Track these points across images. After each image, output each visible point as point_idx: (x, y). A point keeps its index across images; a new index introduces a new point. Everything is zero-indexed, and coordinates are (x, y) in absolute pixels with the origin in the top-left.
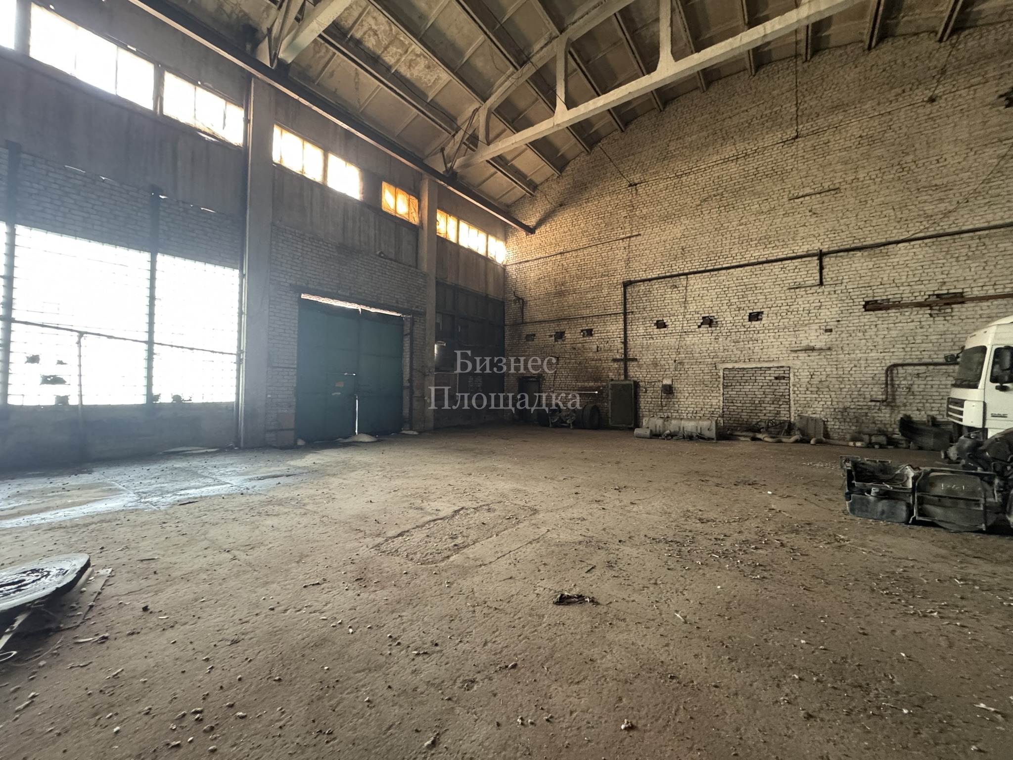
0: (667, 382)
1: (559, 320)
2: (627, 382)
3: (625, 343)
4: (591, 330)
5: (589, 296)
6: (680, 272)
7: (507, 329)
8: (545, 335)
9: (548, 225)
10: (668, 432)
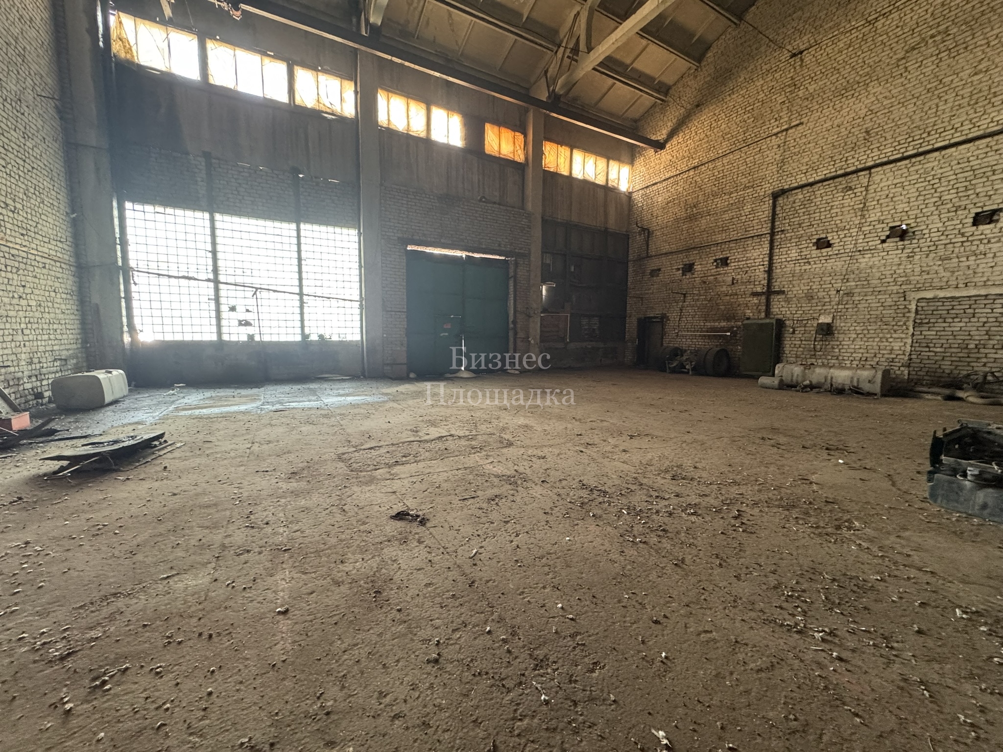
0: (825, 319)
2: (768, 321)
3: (770, 271)
4: (727, 258)
5: (726, 216)
6: (859, 167)
7: (630, 264)
8: (671, 269)
9: (680, 135)
10: (807, 382)
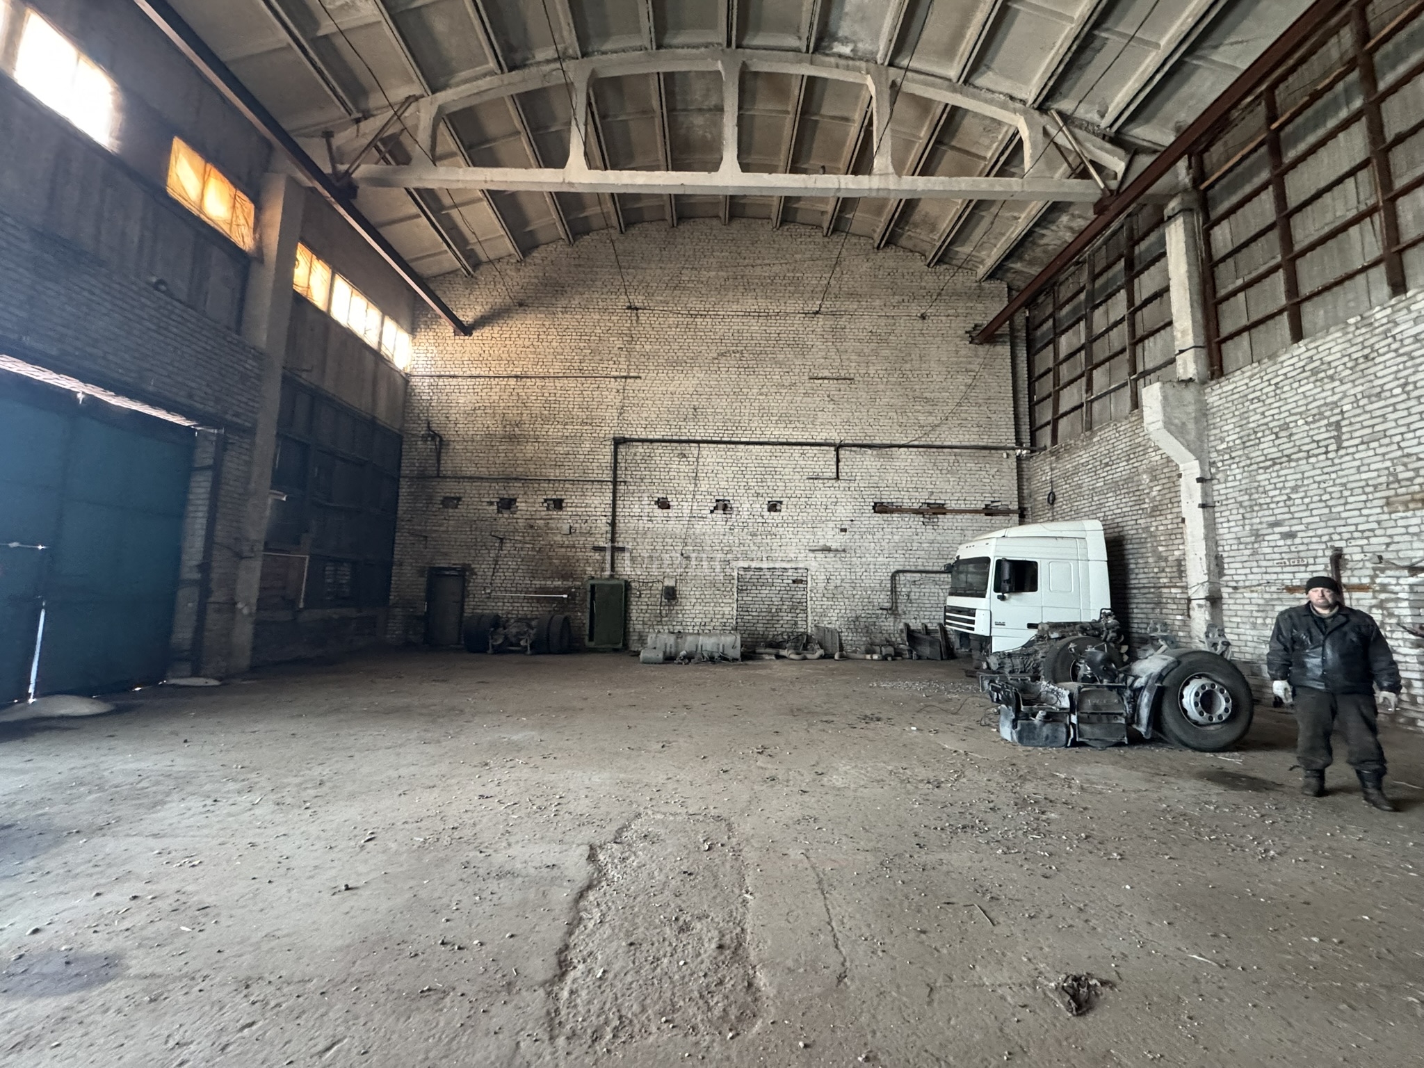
0: (669, 583)
1: (508, 479)
2: (616, 582)
3: (613, 524)
4: (561, 501)
6: (691, 438)
7: (404, 483)
8: (480, 502)
9: (496, 329)
10: (683, 653)
